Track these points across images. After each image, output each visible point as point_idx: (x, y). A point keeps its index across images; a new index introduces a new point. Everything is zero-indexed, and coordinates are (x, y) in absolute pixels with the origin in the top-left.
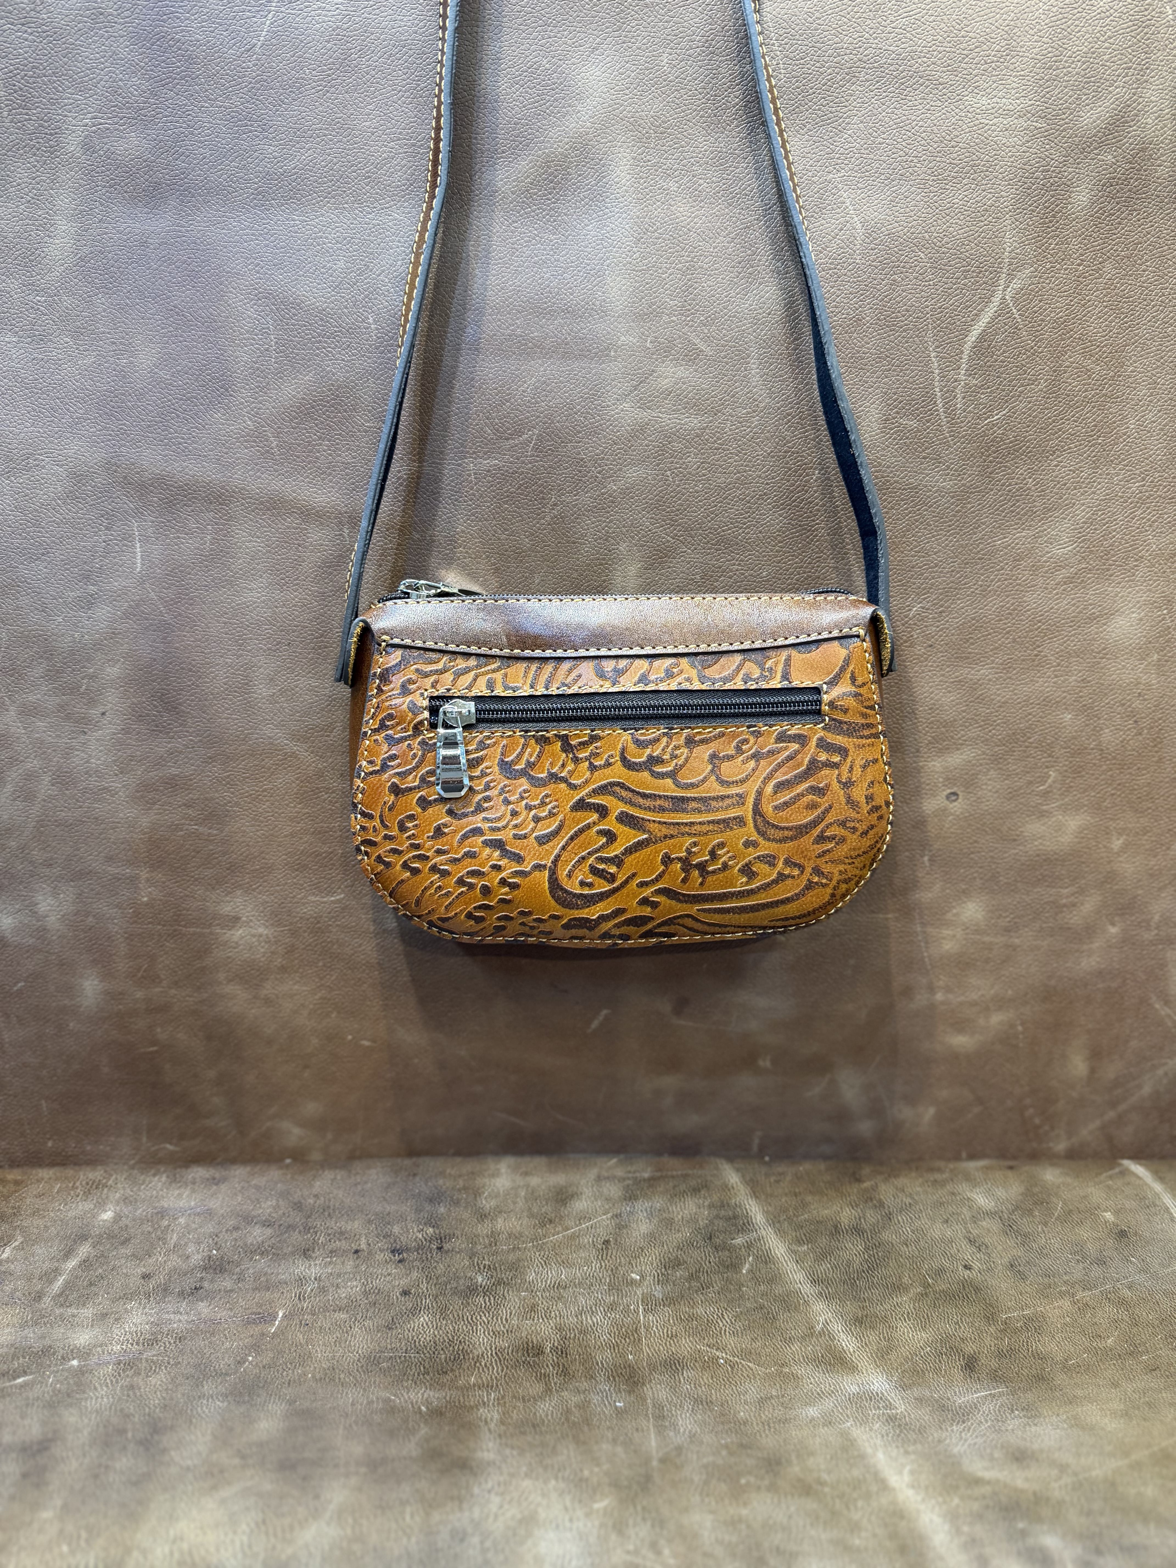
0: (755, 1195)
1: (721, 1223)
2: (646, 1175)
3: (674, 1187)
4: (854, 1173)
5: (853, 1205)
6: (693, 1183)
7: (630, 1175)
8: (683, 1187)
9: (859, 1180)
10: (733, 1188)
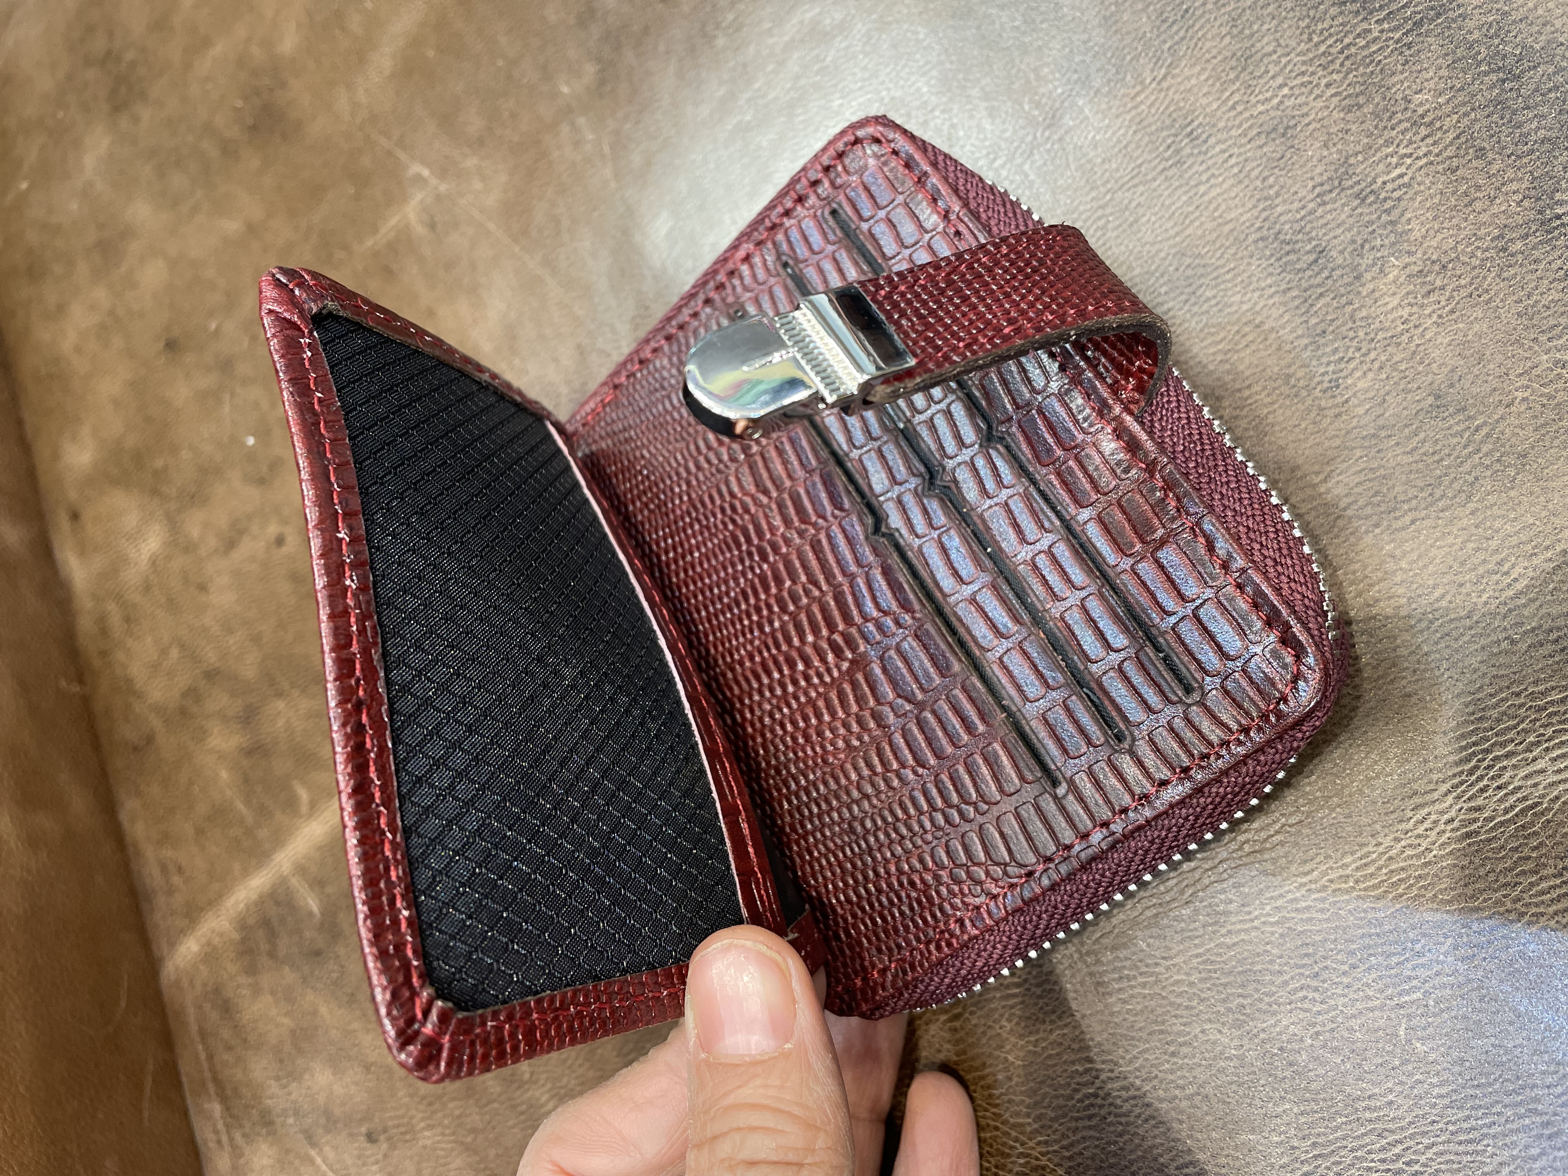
0: (214, 902)
1: (284, 944)
2: (216, 1108)
3: (229, 1048)
4: (136, 749)
5: (201, 735)
6: (214, 1016)
7: (224, 1139)
8: (226, 1033)
9: (150, 739)
10: (209, 943)
